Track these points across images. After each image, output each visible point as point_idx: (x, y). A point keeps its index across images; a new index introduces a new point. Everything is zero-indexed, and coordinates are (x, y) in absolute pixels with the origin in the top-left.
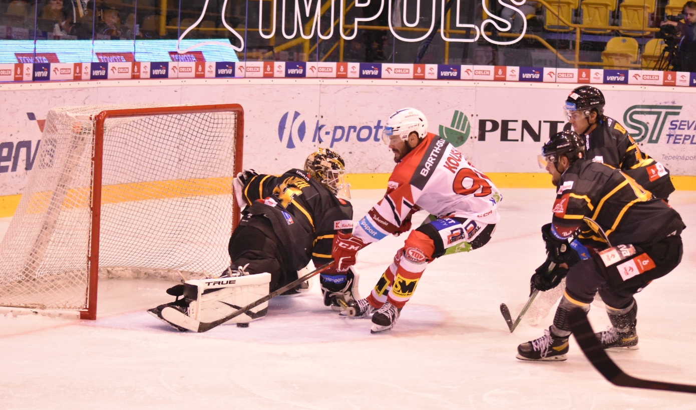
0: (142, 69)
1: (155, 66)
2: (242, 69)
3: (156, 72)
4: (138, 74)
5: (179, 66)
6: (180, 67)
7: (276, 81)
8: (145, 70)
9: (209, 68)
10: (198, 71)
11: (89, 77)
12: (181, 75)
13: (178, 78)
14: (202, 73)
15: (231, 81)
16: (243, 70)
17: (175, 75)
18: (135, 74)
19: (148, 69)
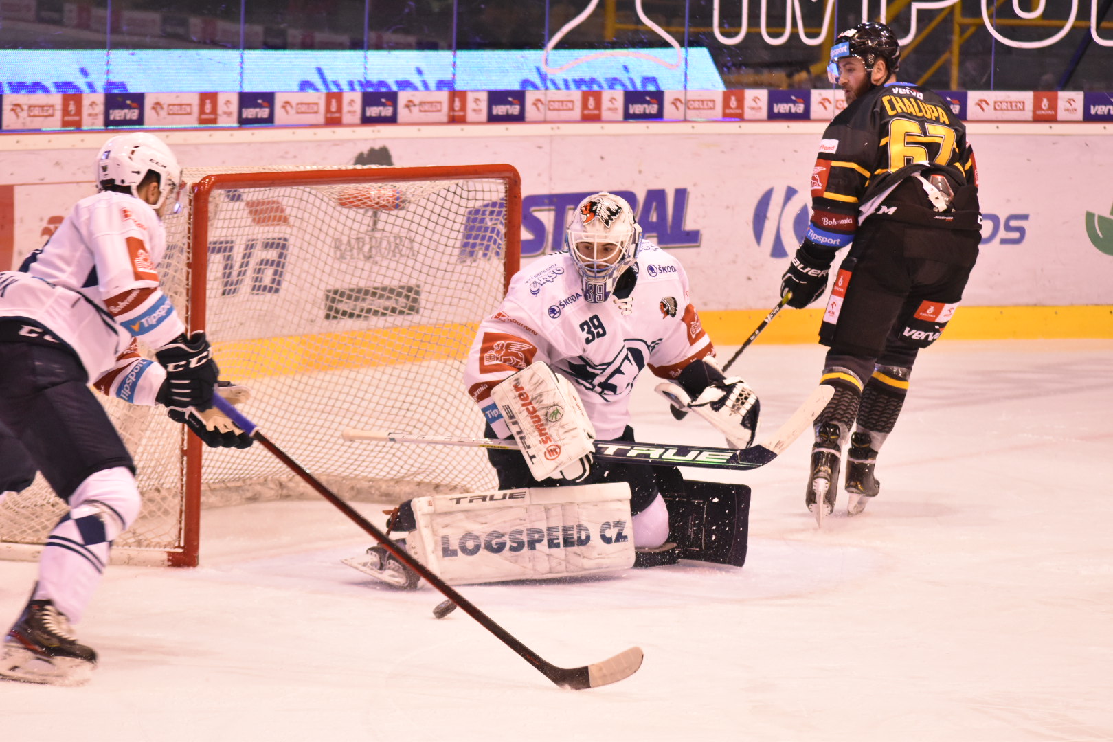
0: (471, 105)
1: (496, 97)
2: (679, 104)
3: (500, 110)
4: (461, 113)
5: (549, 99)
6: (550, 102)
7: (746, 127)
8: (477, 106)
9: (610, 103)
10: (588, 109)
11: (357, 118)
12: (552, 115)
13: (545, 122)
14: (596, 112)
15: (654, 127)
16: (682, 107)
17: (540, 117)
18: (456, 114)
19: (484, 106)
